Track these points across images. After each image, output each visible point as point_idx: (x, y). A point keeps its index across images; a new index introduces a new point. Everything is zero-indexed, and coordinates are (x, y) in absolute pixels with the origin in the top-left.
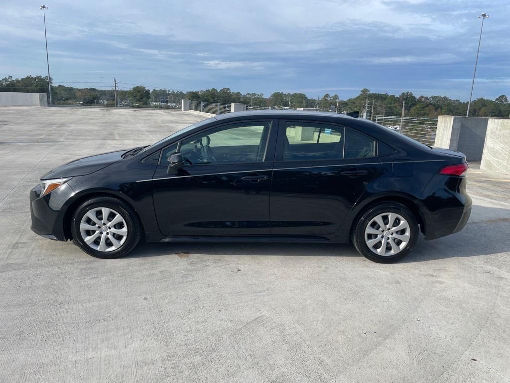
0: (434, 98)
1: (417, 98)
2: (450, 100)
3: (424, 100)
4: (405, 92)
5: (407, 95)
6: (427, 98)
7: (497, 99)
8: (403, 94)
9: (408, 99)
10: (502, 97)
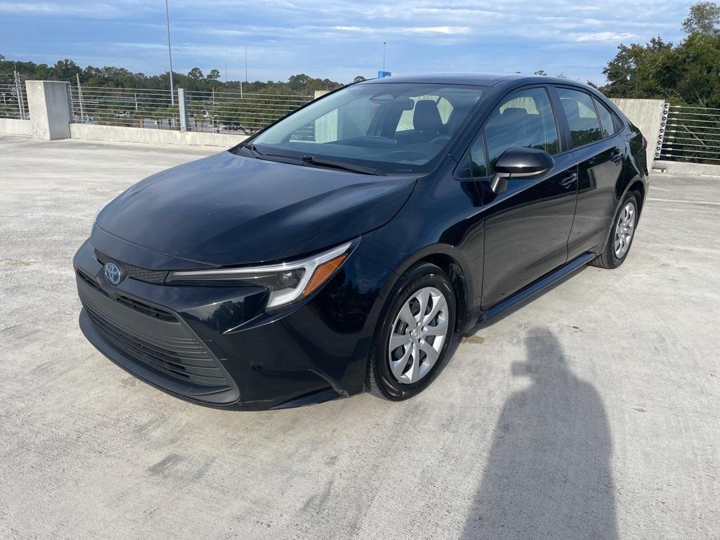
0: (107, 69)
1: (84, 69)
2: (131, 73)
3: (94, 73)
4: (63, 60)
5: (66, 65)
6: (97, 70)
7: (190, 73)
8: (60, 62)
9: (70, 71)
10: (195, 69)
